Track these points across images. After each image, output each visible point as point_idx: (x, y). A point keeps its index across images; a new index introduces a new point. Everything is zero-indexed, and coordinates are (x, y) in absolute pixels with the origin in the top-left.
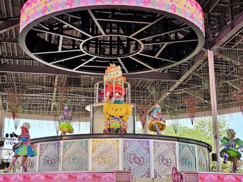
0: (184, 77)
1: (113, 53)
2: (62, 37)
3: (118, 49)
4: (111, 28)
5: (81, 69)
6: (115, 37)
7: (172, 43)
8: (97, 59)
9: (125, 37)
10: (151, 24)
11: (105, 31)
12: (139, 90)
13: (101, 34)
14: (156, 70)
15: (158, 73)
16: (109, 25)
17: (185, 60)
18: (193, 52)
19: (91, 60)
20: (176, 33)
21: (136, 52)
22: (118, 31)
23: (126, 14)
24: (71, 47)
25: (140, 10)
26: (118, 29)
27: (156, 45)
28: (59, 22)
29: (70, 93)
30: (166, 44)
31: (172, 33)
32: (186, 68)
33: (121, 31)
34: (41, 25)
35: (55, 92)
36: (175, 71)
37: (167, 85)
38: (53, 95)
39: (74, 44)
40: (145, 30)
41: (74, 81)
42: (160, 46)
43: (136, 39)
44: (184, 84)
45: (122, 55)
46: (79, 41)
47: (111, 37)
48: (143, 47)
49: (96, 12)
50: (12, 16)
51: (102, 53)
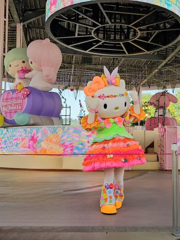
0: (169, 58)
1: (116, 39)
2: (78, 25)
3: (121, 35)
4: (115, 19)
5: (93, 51)
6: (118, 26)
7: (161, 31)
8: (104, 43)
9: (126, 25)
10: (146, 15)
11: (111, 21)
12: (135, 67)
13: (108, 23)
14: (148, 52)
15: (150, 54)
16: (113, 16)
17: (170, 45)
18: (176, 38)
19: (100, 44)
20: (165, 23)
21: (134, 38)
22: (121, 21)
23: (127, 7)
24: (85, 33)
25: (138, 4)
26: (121, 20)
27: (149, 32)
28: (75, 12)
29: (84, 69)
30: (157, 32)
31: (161, 23)
32: (171, 51)
33: (123, 21)
34: (62, 15)
35: (73, 68)
36: (162, 53)
37: (156, 64)
38: (71, 70)
39: (87, 31)
40: (141, 20)
41: (87, 60)
42: (152, 33)
43: (134, 28)
44: (169, 63)
45: (123, 40)
46: (90, 29)
47: (115, 26)
48: (139, 34)
49: (104, 5)
50: (39, 8)
51: (108, 38)
